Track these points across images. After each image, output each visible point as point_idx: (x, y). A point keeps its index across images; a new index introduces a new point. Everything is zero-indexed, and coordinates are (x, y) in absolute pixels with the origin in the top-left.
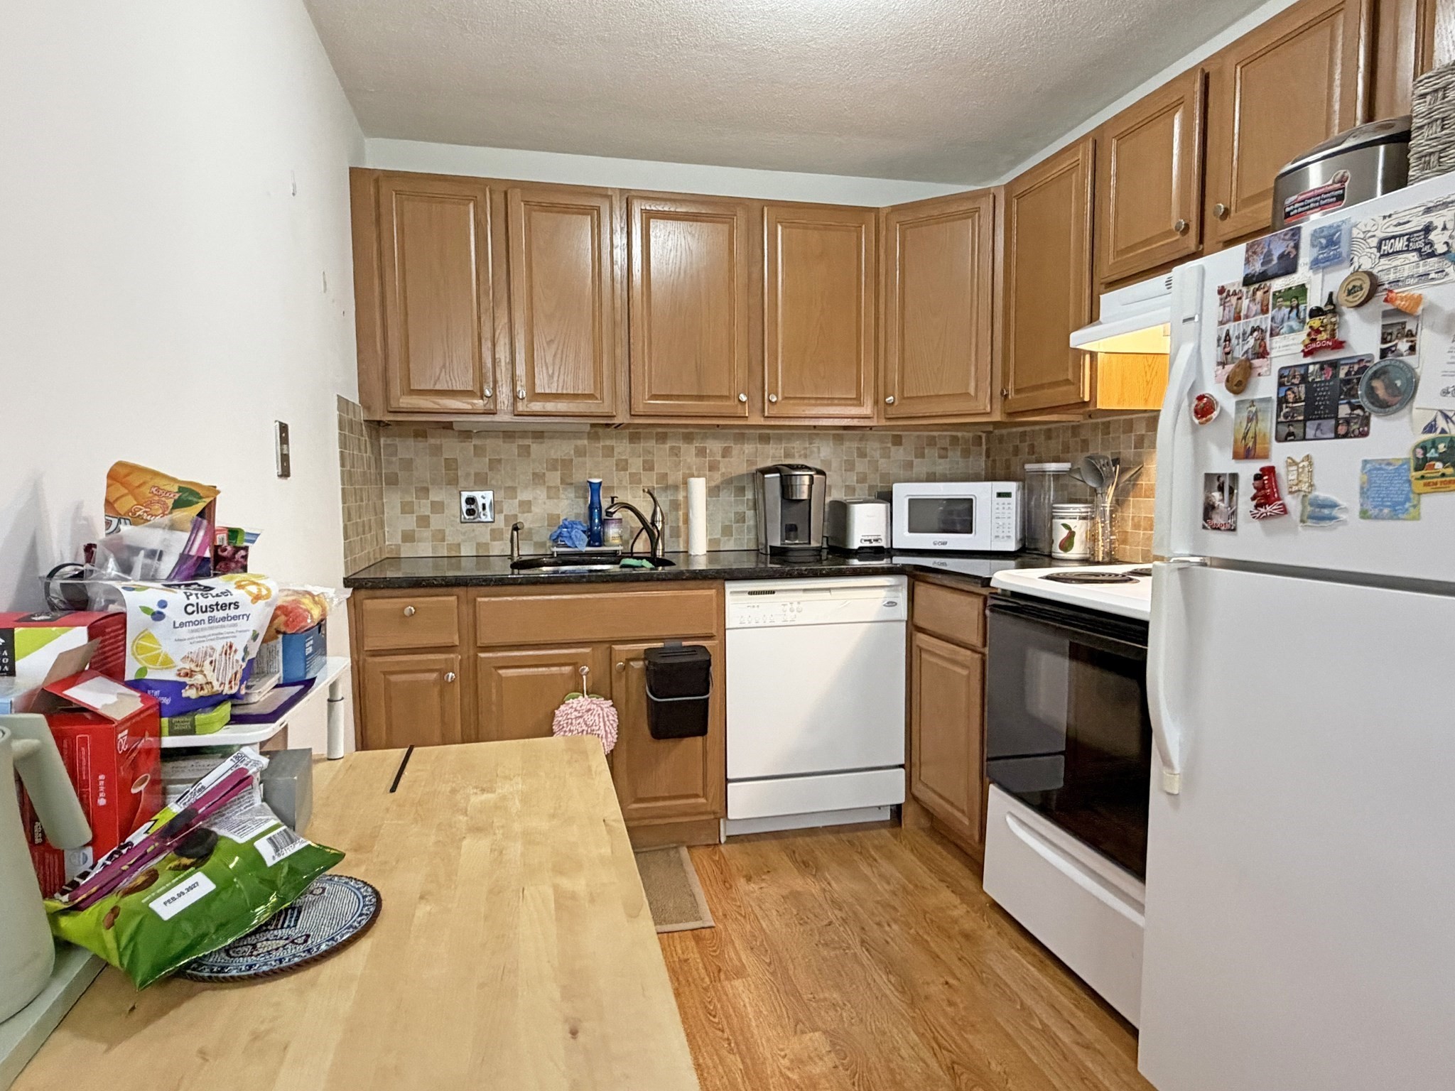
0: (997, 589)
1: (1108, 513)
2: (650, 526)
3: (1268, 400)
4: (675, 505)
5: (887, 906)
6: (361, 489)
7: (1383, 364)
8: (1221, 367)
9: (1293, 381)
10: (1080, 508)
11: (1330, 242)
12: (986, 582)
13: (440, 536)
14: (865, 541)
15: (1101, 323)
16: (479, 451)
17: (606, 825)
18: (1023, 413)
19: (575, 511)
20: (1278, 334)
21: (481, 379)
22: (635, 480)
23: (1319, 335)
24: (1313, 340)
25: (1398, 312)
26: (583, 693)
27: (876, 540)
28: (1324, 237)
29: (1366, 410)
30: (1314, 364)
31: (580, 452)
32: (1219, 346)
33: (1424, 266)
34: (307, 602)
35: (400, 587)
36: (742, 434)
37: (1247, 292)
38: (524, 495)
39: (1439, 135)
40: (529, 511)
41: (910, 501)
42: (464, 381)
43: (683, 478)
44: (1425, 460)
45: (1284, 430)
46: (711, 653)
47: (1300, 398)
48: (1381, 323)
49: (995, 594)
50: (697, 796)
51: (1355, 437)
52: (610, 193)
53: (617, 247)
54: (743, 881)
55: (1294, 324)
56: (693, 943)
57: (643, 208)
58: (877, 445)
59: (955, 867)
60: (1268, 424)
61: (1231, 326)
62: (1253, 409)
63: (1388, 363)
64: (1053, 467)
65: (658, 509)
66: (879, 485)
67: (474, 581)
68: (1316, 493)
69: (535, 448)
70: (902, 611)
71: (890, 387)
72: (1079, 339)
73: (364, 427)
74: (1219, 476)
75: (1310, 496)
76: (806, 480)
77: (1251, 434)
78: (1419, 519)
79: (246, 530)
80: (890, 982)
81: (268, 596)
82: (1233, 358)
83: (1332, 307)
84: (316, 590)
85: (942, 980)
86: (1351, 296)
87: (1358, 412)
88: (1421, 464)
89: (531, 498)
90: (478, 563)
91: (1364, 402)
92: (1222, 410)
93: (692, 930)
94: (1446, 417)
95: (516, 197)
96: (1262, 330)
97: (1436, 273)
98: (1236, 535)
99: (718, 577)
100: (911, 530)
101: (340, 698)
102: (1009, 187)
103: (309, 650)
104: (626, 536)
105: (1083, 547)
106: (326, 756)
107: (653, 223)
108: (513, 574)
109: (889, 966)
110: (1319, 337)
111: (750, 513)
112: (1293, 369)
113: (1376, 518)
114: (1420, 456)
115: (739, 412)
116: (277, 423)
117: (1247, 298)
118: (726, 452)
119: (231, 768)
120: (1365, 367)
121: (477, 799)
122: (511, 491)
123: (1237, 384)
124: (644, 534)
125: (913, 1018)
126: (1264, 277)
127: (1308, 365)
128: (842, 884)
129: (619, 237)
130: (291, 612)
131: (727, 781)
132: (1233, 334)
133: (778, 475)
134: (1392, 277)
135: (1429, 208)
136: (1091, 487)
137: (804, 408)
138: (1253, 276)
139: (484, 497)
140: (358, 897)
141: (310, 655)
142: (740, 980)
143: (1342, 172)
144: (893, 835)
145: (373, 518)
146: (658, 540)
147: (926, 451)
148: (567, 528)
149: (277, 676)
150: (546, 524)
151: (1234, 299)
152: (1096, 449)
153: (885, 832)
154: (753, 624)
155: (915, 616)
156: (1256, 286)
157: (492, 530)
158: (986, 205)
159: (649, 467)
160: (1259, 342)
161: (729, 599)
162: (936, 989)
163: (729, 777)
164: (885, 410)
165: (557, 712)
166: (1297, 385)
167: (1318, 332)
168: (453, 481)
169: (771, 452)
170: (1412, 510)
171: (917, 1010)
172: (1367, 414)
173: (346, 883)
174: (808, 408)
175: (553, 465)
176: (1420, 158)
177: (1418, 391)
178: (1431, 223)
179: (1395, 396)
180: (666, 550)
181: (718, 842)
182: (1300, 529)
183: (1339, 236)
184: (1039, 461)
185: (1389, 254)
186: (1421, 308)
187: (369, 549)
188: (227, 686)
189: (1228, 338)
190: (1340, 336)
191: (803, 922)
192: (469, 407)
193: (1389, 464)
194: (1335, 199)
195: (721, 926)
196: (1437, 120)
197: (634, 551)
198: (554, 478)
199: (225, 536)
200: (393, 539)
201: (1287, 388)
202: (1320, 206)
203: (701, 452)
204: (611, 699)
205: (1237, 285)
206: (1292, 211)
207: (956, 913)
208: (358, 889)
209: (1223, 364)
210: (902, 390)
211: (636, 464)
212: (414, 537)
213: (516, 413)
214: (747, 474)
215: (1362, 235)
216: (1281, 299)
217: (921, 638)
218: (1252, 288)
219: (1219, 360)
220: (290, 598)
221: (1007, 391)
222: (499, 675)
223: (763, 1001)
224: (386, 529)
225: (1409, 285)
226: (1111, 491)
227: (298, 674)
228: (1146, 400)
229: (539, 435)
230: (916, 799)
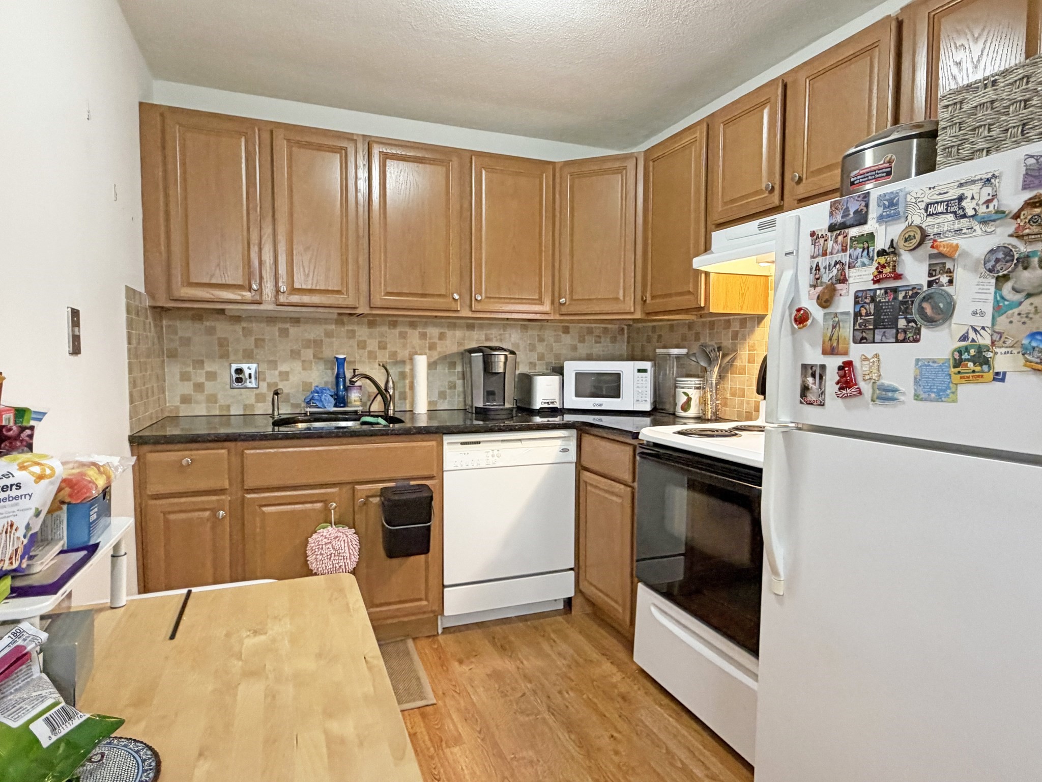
0: (643, 440)
1: (714, 385)
2: (384, 391)
3: (847, 313)
4: (403, 375)
5: (565, 677)
6: (145, 363)
7: (930, 291)
8: (813, 289)
9: (865, 300)
10: (694, 381)
11: (891, 204)
12: (636, 435)
13: (212, 399)
14: (545, 403)
15: (712, 253)
16: (247, 332)
17: (367, 662)
18: (657, 313)
19: (325, 379)
20: (854, 267)
21: (249, 276)
22: (372, 356)
23: (885, 269)
24: (880, 273)
25: (941, 255)
26: (331, 524)
27: (552, 403)
28: (887, 200)
29: (918, 323)
30: (880, 289)
31: (329, 335)
32: (811, 273)
33: (958, 224)
34: (92, 473)
35: (179, 442)
36: (453, 323)
37: (831, 236)
38: (284, 367)
39: (957, 134)
40: (287, 380)
41: (577, 374)
42: (235, 276)
43: (409, 355)
44: (961, 360)
45: (859, 335)
46: (432, 489)
47: (870, 313)
48: (928, 263)
49: (642, 445)
50: (421, 600)
51: (911, 342)
52: (355, 138)
53: (360, 179)
54: (456, 664)
55: (866, 260)
56: (420, 719)
57: (381, 150)
58: (553, 333)
59: (611, 642)
60: (847, 330)
61: (820, 259)
62: (837, 319)
63: (933, 291)
64: (675, 351)
65: (390, 379)
66: (554, 362)
67: (242, 437)
68: (882, 381)
69: (293, 331)
70: (572, 456)
71: (563, 291)
72: (699, 263)
73: (148, 312)
74: (812, 366)
75: (878, 383)
76: (502, 358)
77: (835, 337)
78: (956, 402)
79: (33, 409)
80: (571, 739)
81: (51, 476)
82: (821, 282)
83: (893, 250)
84: (101, 460)
85: (609, 734)
86: (907, 242)
87: (913, 324)
88: (958, 363)
89: (288, 369)
90: (245, 421)
91: (916, 317)
92: (814, 319)
93: (419, 708)
94: (975, 331)
95: (279, 137)
96: (843, 264)
97: (967, 229)
98: (824, 408)
99: (437, 432)
100: (577, 395)
101: (123, 553)
102: (647, 152)
103: (94, 517)
104: (365, 399)
105: (697, 409)
106: (109, 605)
107: (388, 162)
108: (273, 431)
109: (570, 726)
110: (885, 271)
111: (459, 383)
112: (865, 292)
113: (926, 400)
114: (957, 358)
115: (453, 306)
116: (69, 309)
117: (831, 240)
118: (442, 336)
119: (8, 645)
120: (917, 294)
121: (251, 642)
122: (273, 364)
123: (825, 301)
124: (379, 398)
125: (590, 767)
126: (844, 226)
127: (875, 290)
128: (532, 663)
129: (362, 171)
130: (76, 484)
131: (444, 586)
132: (821, 267)
133: (481, 354)
134: (936, 231)
135: (961, 184)
136: (702, 366)
137: (501, 305)
138: (836, 225)
139: (249, 368)
140: (137, 762)
141: (94, 522)
142: (458, 748)
143: (890, 156)
144: (566, 621)
145: (155, 385)
146: (390, 404)
147: (586, 337)
148: (318, 393)
149: (61, 543)
150: (301, 389)
151: (822, 241)
152: (706, 339)
153: (560, 618)
154: (465, 467)
155: (582, 459)
156: (838, 232)
157: (257, 395)
158: (631, 165)
159: (383, 346)
160: (840, 272)
161: (446, 447)
162: (605, 741)
163: (446, 583)
164: (560, 310)
165: (310, 540)
166: (868, 304)
167: (884, 267)
168: (225, 356)
169: (476, 337)
170: (951, 395)
171: (593, 761)
172: (919, 326)
173: (125, 746)
174: (504, 305)
175: (307, 344)
176: (945, 149)
177: (955, 312)
178: (963, 194)
179: (939, 314)
180: (396, 410)
181: (436, 633)
182: (871, 405)
183: (898, 199)
184: (665, 347)
185: (933, 214)
186: (957, 253)
187: (151, 411)
188: (7, 562)
189: (818, 268)
190: (899, 270)
191: (504, 695)
192: (239, 298)
193: (934, 362)
194: (885, 174)
195: (440, 703)
196: (956, 124)
197: (371, 410)
198: (308, 354)
199: (11, 415)
200: (172, 400)
201: (860, 305)
202: (875, 178)
203: (423, 336)
204: (354, 528)
205: (823, 231)
206: (855, 181)
207: (614, 680)
208: (137, 752)
209: (814, 286)
210: (571, 292)
211: (372, 345)
212: (191, 399)
213: (278, 303)
214: (458, 353)
215: (913, 200)
216: (856, 242)
217: (586, 475)
218: (835, 233)
219: (811, 283)
220: (76, 471)
221: (646, 297)
222: (264, 513)
223: (477, 764)
224: (167, 393)
225: (948, 237)
226: (716, 369)
227: (81, 539)
228: (742, 307)
229: (296, 321)
230: (581, 592)
